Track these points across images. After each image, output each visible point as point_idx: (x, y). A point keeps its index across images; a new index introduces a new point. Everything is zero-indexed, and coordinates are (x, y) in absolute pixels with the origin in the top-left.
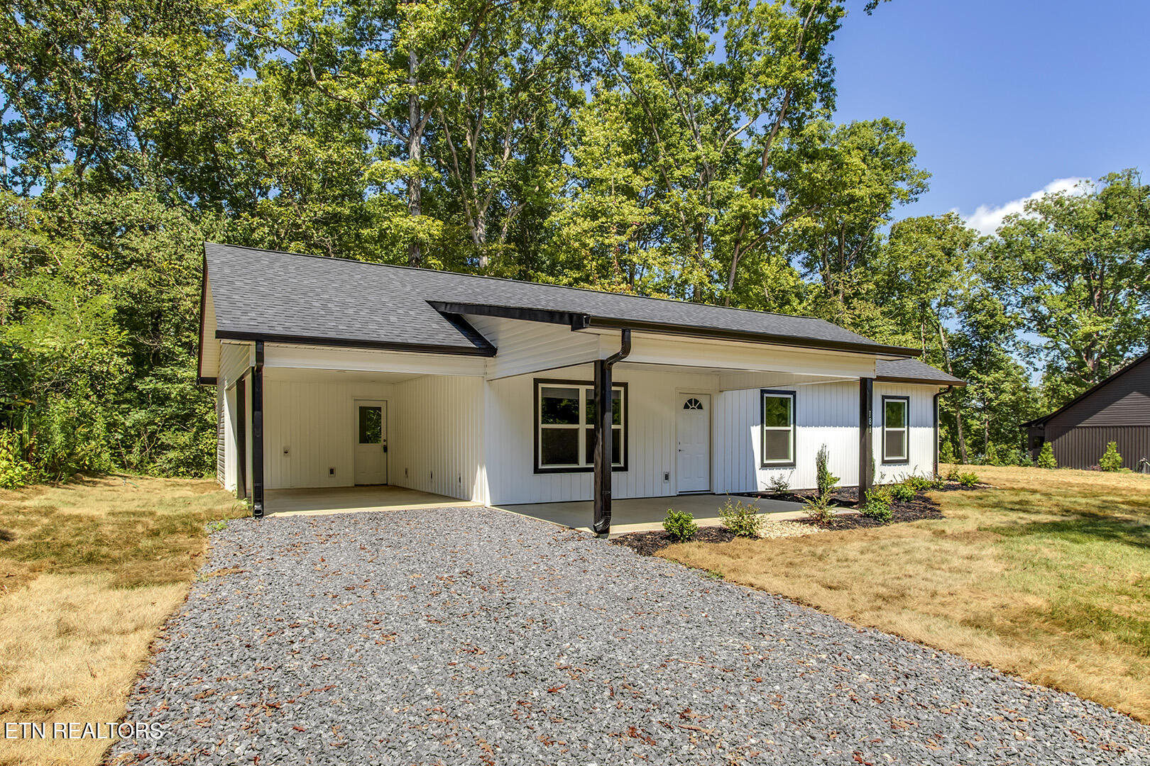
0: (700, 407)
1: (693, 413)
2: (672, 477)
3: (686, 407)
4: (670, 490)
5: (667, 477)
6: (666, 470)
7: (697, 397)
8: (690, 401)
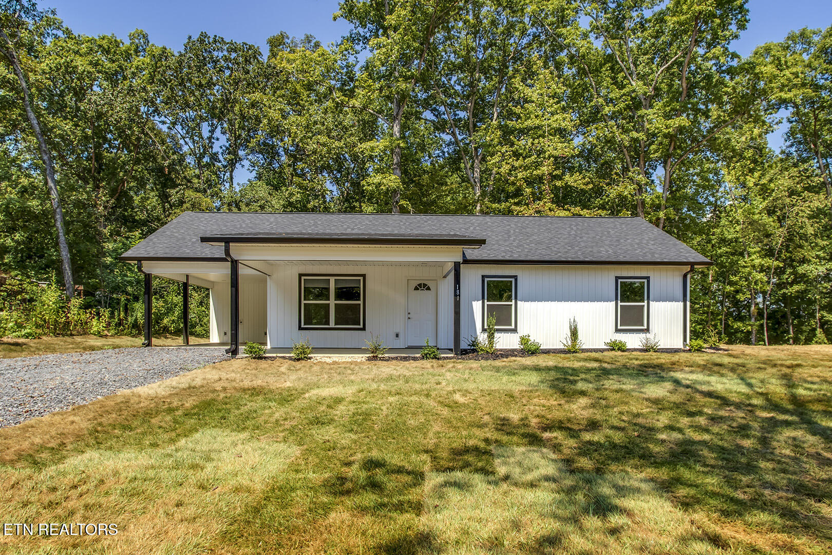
0: (429, 289)
1: (423, 293)
2: (401, 335)
3: (416, 289)
4: (400, 343)
5: (397, 335)
6: (398, 331)
7: (425, 282)
8: (420, 285)
